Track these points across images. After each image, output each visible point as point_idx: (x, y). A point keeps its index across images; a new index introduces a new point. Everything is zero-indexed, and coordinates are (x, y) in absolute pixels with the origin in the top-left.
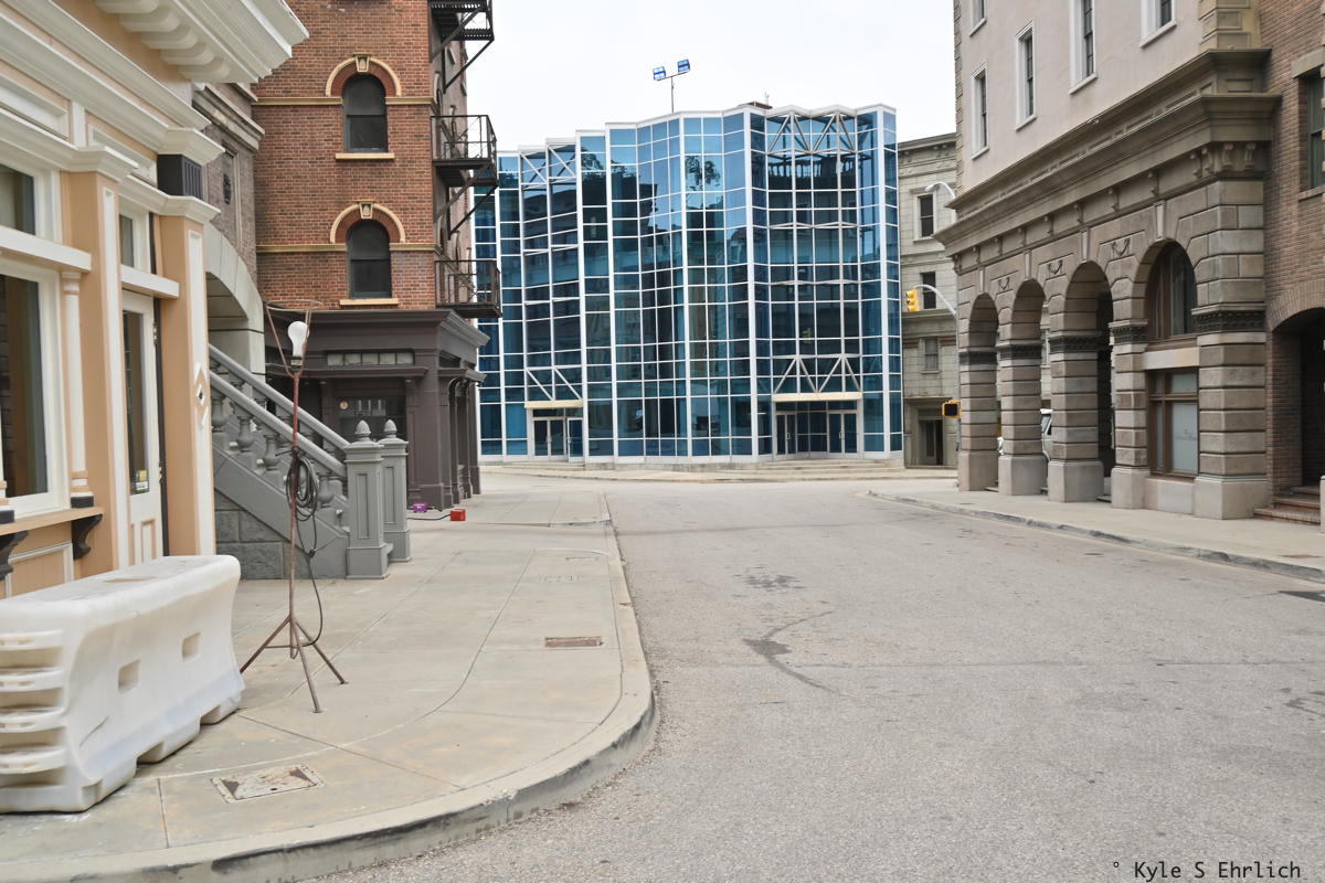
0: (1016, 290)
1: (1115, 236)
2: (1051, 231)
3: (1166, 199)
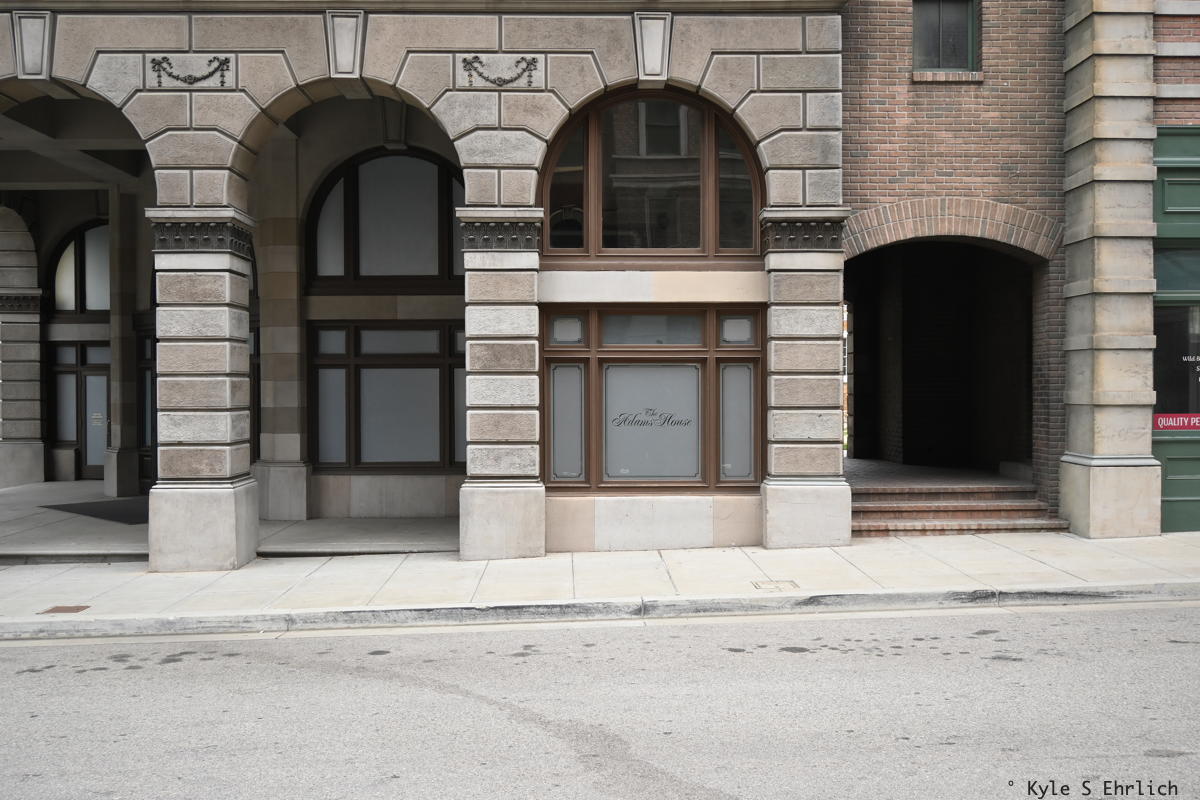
1: (480, 46)
3: (675, 12)
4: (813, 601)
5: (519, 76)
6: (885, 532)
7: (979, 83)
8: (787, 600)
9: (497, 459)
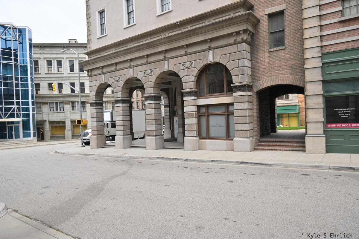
0: (124, 81)
1: (184, 62)
2: (147, 60)
3: (214, 49)
4: (213, 161)
5: (190, 66)
6: (263, 149)
7: (284, 49)
8: (208, 160)
9: (189, 133)
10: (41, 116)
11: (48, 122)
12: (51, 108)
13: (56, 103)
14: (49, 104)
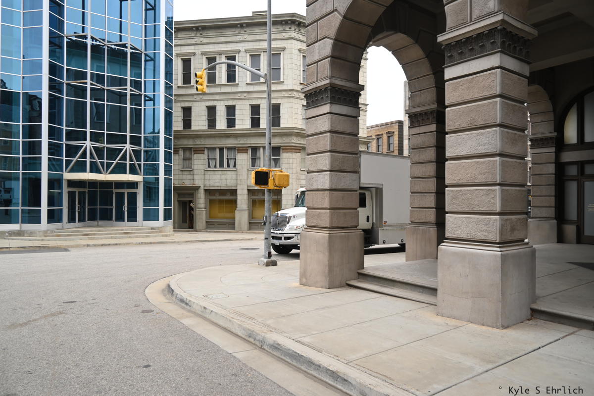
10: (189, 177)
11: (203, 190)
12: (210, 160)
13: (221, 149)
14: (206, 152)
